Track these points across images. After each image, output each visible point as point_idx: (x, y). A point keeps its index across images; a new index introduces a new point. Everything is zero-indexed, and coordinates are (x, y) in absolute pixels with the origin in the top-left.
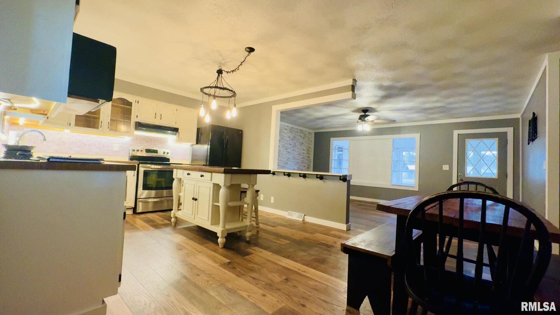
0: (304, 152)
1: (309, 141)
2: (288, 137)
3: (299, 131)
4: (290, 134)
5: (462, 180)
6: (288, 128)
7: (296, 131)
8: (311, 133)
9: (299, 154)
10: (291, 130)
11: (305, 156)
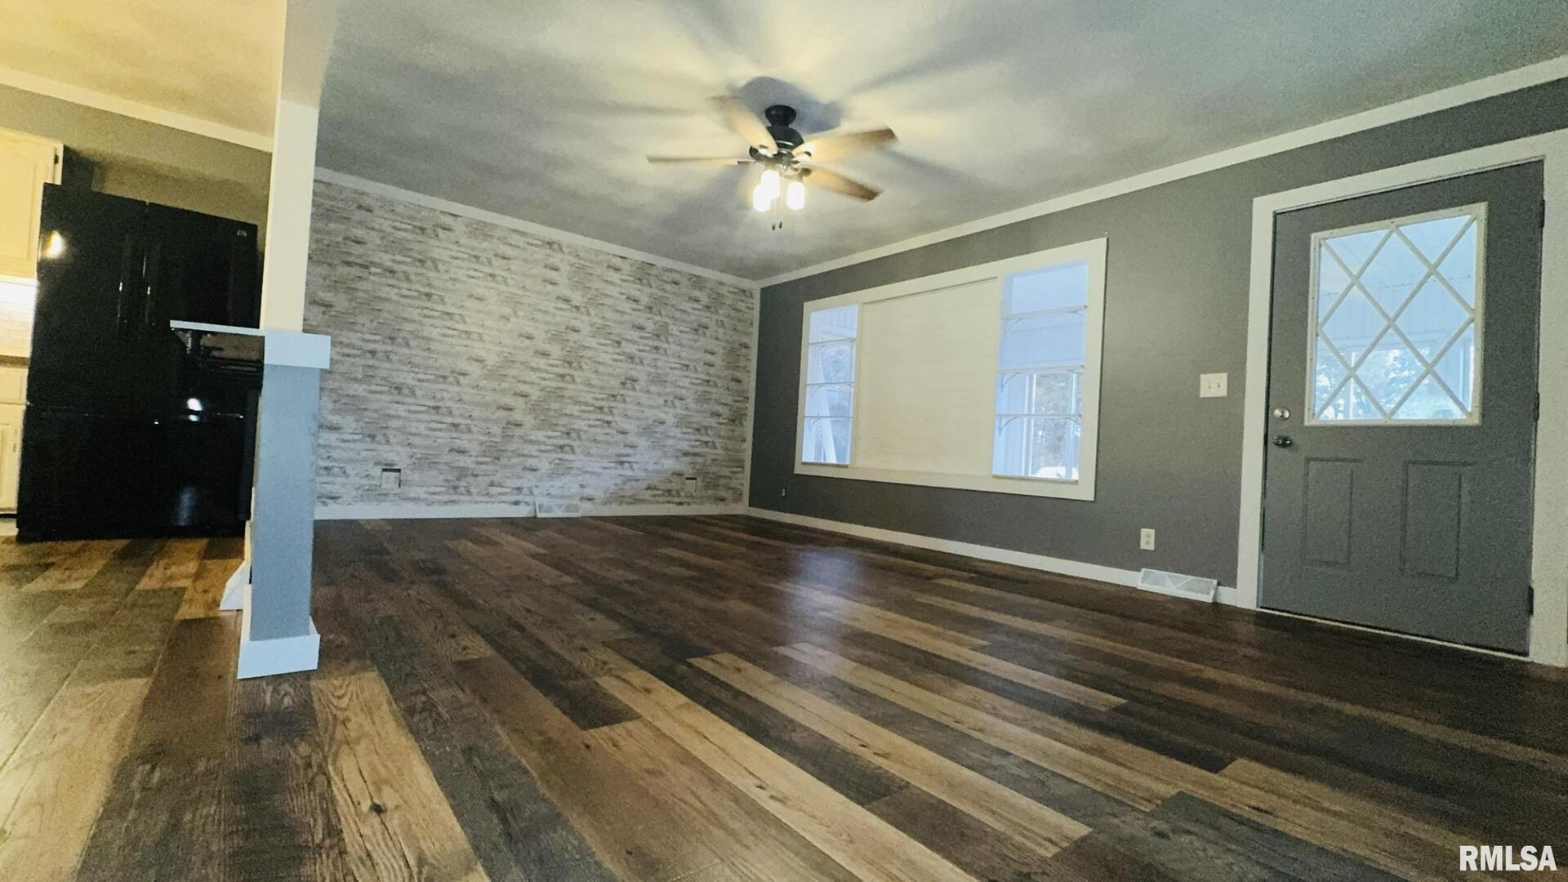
2: (624, 297)
3: (684, 281)
4: (639, 287)
5: (1284, 443)
6: (626, 267)
7: (670, 279)
8: (748, 293)
9: (687, 366)
10: (643, 274)
11: (719, 377)
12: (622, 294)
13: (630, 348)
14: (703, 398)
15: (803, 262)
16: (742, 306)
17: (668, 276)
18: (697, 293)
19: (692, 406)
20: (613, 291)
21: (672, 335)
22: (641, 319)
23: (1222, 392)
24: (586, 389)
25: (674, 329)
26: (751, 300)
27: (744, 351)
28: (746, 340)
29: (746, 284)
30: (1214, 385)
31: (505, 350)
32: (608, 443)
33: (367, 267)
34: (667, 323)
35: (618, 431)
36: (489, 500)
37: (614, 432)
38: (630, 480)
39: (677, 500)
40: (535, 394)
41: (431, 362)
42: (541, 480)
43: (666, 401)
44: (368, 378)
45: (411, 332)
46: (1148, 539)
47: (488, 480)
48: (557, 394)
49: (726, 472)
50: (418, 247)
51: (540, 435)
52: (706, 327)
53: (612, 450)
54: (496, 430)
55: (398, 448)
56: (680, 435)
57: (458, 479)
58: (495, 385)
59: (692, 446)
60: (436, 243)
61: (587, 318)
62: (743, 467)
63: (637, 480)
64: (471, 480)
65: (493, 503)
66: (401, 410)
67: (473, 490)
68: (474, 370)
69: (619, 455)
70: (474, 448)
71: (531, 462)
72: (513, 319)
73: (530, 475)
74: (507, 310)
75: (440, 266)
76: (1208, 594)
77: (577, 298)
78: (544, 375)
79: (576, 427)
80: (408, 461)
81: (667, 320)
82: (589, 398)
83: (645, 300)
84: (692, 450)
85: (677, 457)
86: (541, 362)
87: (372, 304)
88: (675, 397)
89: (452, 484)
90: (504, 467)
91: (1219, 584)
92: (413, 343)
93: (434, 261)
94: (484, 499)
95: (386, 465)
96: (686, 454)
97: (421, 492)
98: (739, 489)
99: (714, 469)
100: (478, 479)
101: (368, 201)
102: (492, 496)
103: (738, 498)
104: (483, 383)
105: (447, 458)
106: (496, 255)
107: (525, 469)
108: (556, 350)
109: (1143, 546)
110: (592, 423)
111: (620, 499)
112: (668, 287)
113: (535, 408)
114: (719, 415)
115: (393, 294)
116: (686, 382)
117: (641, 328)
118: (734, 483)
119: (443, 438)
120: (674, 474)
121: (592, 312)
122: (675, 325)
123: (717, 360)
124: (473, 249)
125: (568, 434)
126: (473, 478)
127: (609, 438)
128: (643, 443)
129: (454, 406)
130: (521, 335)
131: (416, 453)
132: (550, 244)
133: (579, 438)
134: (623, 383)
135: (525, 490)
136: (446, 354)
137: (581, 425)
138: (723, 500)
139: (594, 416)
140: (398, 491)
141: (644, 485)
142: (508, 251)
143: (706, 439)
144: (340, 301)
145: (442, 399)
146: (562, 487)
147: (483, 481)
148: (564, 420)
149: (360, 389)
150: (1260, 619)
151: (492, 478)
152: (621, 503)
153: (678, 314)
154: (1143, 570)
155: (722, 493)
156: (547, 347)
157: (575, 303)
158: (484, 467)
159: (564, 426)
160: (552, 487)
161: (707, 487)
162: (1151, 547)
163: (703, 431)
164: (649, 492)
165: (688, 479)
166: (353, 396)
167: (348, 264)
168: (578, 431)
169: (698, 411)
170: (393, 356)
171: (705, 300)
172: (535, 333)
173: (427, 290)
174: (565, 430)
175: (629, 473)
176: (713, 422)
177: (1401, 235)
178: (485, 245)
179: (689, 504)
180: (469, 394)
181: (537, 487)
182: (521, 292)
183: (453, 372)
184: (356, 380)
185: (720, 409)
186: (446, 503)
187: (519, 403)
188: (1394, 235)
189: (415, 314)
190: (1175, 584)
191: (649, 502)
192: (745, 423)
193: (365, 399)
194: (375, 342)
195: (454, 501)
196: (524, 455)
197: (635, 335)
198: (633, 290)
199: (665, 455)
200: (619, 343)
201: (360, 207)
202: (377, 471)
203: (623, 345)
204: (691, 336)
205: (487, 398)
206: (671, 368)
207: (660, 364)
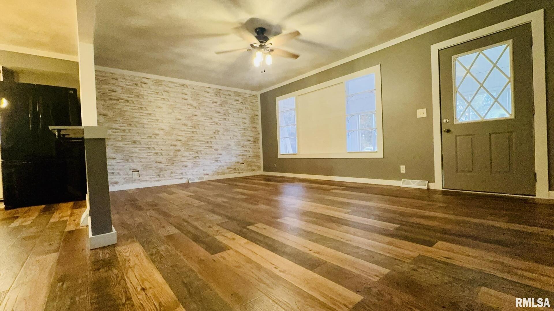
0: (244, 121)
1: (253, 106)
2: (212, 102)
3: (233, 94)
4: (216, 98)
5: (448, 131)
6: (211, 91)
7: (227, 94)
8: (255, 96)
9: (237, 124)
10: (217, 93)
11: (248, 127)
12: (210, 101)
13: (216, 120)
14: (243, 135)
15: (273, 84)
16: (254, 101)
17: (227, 93)
18: (237, 98)
19: (240, 138)
20: (207, 100)
21: (230, 114)
22: (219, 109)
23: (425, 115)
24: (202, 136)
25: (230, 112)
26: (256, 98)
27: (256, 117)
28: (256, 113)
29: (254, 93)
30: (422, 113)
31: (171, 125)
32: (211, 154)
33: (118, 100)
34: (228, 110)
35: (214, 150)
36: (172, 178)
37: (213, 150)
38: (221, 167)
39: (238, 172)
40: (184, 139)
41: (145, 132)
42: (189, 170)
43: (230, 137)
44: (123, 140)
45: (137, 122)
46: (403, 169)
47: (170, 171)
48: (190, 139)
49: (254, 160)
50: (136, 91)
51: (187, 154)
52: (242, 110)
53: (213, 157)
54: (172, 153)
55: (137, 163)
56: (236, 149)
57: (160, 172)
58: (169, 137)
59: (241, 152)
60: (141, 89)
61: (199, 111)
62: (260, 158)
63: (223, 166)
64: (164, 172)
65: (173, 179)
66: (137, 150)
67: (165, 175)
68: (161, 133)
69: (216, 158)
70: (164, 161)
71: (185, 164)
72: (173, 114)
73: (185, 168)
74: (170, 111)
75: (145, 97)
76: (425, 186)
77: (195, 104)
78: (186, 132)
79: (199, 150)
80: (141, 167)
81: (228, 108)
82: (203, 139)
83: (219, 102)
84: (242, 154)
85: (236, 157)
86: (185, 128)
87: (122, 113)
88: (234, 136)
89: (158, 174)
90: (175, 166)
91: (429, 182)
92: (138, 126)
93: (142, 95)
94: (170, 178)
95: (133, 170)
96: (240, 155)
97: (147, 178)
98: (260, 166)
99: (250, 160)
100: (168, 171)
101: (115, 76)
102: (173, 177)
103: (259, 168)
104: (165, 137)
105: (155, 165)
106: (164, 91)
107: (183, 166)
108: (189, 123)
109: (402, 172)
110: (205, 148)
111: (218, 173)
112: (227, 97)
113: (185, 144)
114: (249, 141)
115: (128, 108)
116: (236, 130)
117: (219, 112)
118: (258, 164)
119: (153, 158)
120: (236, 163)
121: (201, 108)
122: (231, 110)
123: (247, 121)
124: (156, 89)
125: (197, 152)
126: (165, 171)
127: (211, 152)
128: (223, 153)
129: (156, 146)
130: (176, 119)
131: (144, 165)
132: (183, 85)
133: (201, 154)
134: (215, 133)
135: (184, 174)
136: (150, 128)
137: (201, 149)
138: (254, 170)
139: (205, 145)
140: (139, 178)
141: (225, 167)
142: (168, 89)
143: (246, 149)
144: (110, 114)
145: (151, 144)
146: (197, 171)
147: (169, 172)
148: (194, 148)
149: (121, 144)
150: (444, 193)
151: (171, 170)
152: (218, 175)
153: (231, 106)
154: (402, 180)
155: (254, 168)
156: (186, 122)
157: (195, 105)
158: (168, 167)
159: (195, 149)
160: (193, 171)
161: (248, 167)
162: (404, 172)
163: (244, 147)
164: (228, 170)
165: (241, 164)
166: (119, 147)
167: (111, 99)
168: (200, 151)
169: (242, 140)
170: (131, 131)
171: (241, 100)
172: (181, 118)
173: (141, 106)
174: (196, 151)
175: (220, 164)
176: (248, 143)
177: (483, 54)
178: (160, 88)
179: (242, 173)
180: (160, 141)
181: (188, 172)
182: (175, 104)
183: (153, 134)
184: (119, 141)
185: (250, 138)
186: (156, 181)
187: (178, 143)
188: (481, 54)
189: (137, 115)
190: (413, 184)
191: (229, 173)
192: (259, 142)
193: (123, 147)
194: (124, 126)
195: (159, 180)
196: (182, 162)
197: (216, 115)
198: (215, 99)
199: (232, 156)
200: (211, 118)
201: (113, 78)
202: (131, 172)
203: (213, 119)
204: (236, 114)
205: (167, 142)
206: (231, 126)
207: (226, 124)
